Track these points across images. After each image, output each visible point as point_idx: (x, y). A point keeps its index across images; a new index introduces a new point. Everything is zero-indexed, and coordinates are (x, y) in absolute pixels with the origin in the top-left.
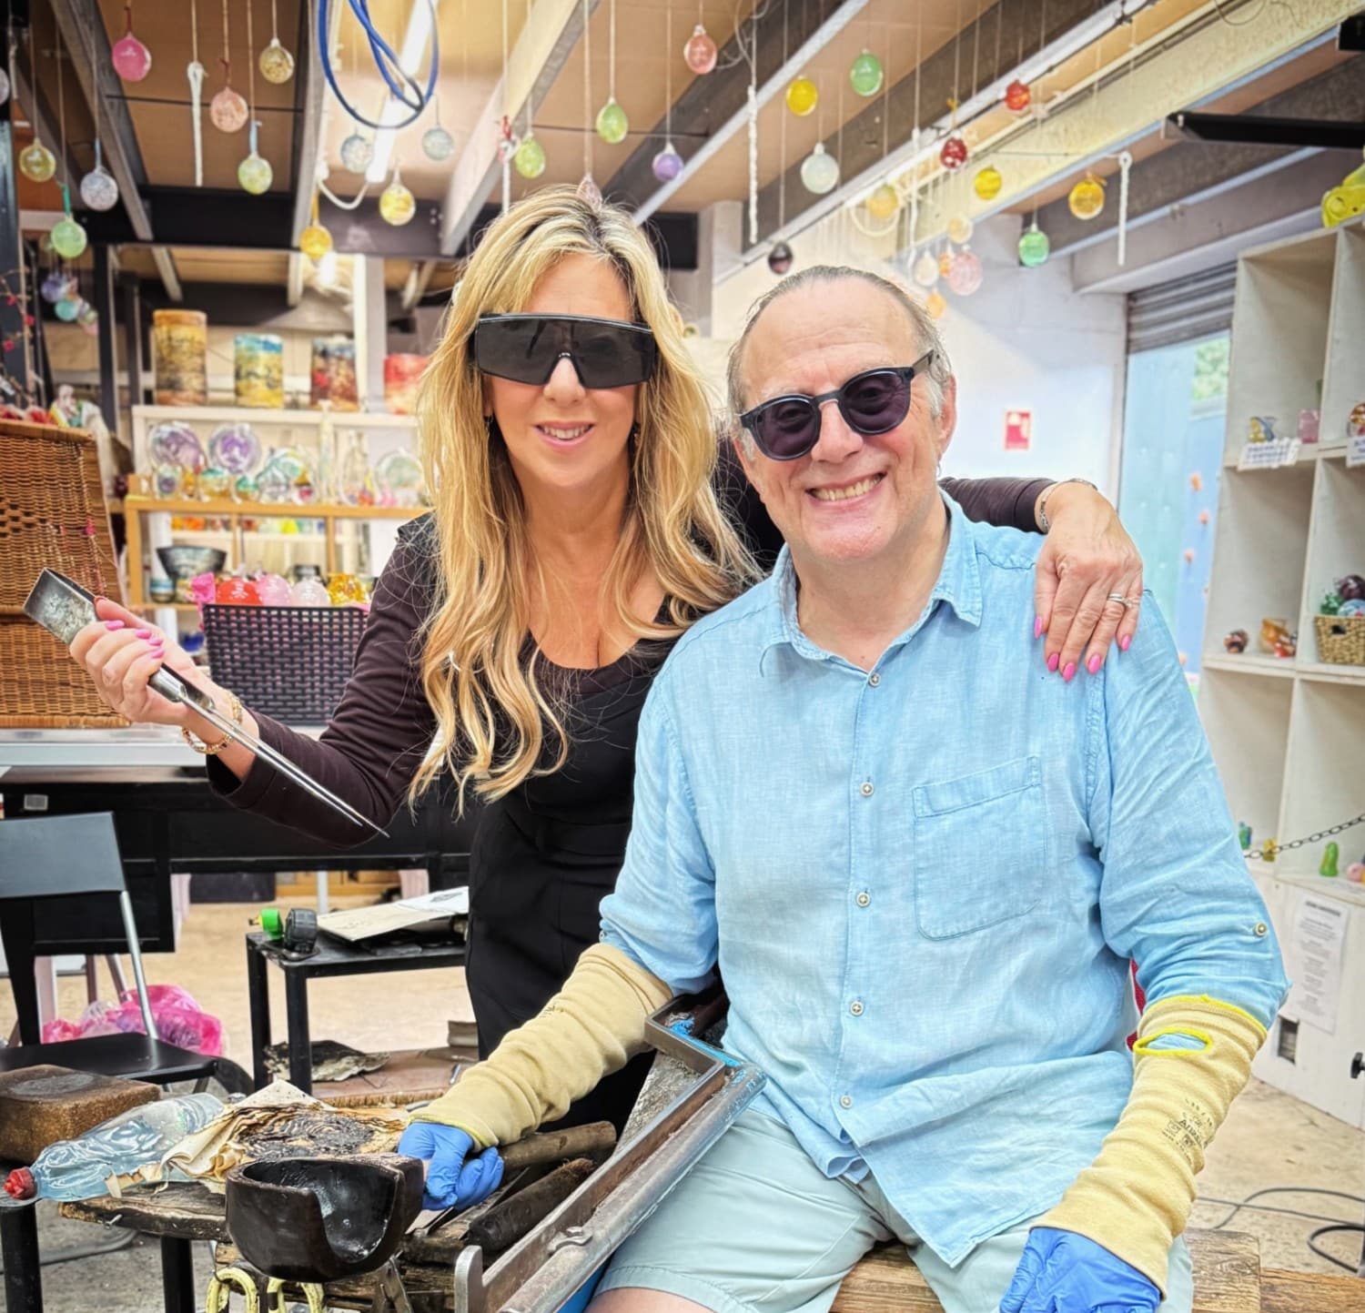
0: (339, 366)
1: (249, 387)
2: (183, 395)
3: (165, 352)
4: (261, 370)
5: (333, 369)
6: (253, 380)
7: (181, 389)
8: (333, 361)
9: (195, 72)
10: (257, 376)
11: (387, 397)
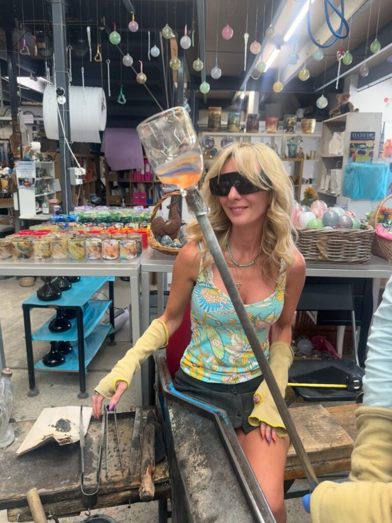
0: (255, 121)
1: (231, 127)
2: (215, 129)
3: (211, 117)
4: (235, 122)
5: (253, 121)
6: (233, 125)
7: (214, 128)
8: (253, 119)
9: (246, 36)
10: (234, 124)
11: (266, 128)
